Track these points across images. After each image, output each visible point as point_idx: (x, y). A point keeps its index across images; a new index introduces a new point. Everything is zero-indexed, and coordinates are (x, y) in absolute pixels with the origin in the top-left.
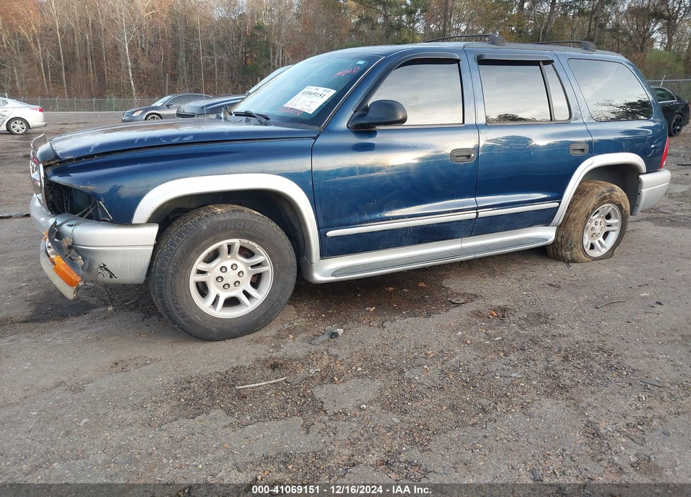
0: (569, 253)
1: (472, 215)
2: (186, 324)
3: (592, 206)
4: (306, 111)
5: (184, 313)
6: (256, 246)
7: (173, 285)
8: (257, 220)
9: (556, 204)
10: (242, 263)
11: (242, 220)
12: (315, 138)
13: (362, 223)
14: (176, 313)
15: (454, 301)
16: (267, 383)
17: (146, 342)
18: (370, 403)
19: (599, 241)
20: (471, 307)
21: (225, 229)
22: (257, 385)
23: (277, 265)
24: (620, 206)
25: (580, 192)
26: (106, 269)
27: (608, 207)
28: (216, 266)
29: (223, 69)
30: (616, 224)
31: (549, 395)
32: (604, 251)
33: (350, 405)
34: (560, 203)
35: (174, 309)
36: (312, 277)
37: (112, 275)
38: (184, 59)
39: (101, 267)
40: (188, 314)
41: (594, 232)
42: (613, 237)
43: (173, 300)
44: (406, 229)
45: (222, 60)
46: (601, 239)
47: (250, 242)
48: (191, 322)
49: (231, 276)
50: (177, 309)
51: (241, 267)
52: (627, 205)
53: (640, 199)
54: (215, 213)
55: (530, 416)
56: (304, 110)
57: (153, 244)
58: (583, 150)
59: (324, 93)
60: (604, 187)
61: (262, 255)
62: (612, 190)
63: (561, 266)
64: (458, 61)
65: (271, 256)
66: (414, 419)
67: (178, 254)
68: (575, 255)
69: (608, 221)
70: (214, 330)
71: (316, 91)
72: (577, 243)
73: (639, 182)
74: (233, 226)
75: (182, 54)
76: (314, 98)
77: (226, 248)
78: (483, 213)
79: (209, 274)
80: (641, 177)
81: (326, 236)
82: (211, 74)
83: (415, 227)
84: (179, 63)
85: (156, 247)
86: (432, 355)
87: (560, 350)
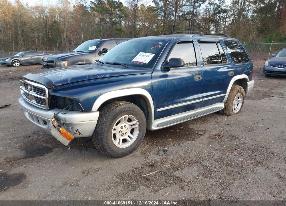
0: (228, 112)
1: (201, 100)
2: (110, 152)
3: (235, 94)
4: (145, 62)
5: (110, 147)
6: (134, 117)
7: (107, 136)
8: (135, 107)
9: (225, 94)
10: (128, 124)
11: (130, 107)
12: (152, 73)
13: (168, 105)
14: (107, 147)
15: (199, 133)
16: (153, 173)
17: (90, 162)
18: (198, 176)
19: (236, 107)
20: (207, 135)
21: (125, 111)
22: (150, 174)
23: (141, 124)
24: (242, 94)
25: (232, 89)
26: (79, 132)
27: (239, 95)
28: (119, 126)
29: (39, 39)
30: (241, 100)
31: (257, 165)
32: (238, 110)
33: (191, 177)
34: (226, 94)
35: (106, 146)
36: (151, 128)
37: (80, 134)
38: (21, 35)
39: (76, 131)
40: (111, 147)
41: (235, 104)
42: (240, 105)
43: (107, 142)
44: (181, 107)
45: (39, 35)
46: (237, 106)
47: (132, 116)
48: (112, 151)
49: (124, 130)
50: (108, 146)
51: (128, 126)
52: (244, 93)
53: (247, 90)
54: (120, 105)
55: (256, 173)
56: (144, 62)
57: (98, 119)
58: (232, 74)
59: (150, 55)
60: (238, 87)
61: (135, 121)
62: (240, 88)
63: (226, 117)
64: (192, 42)
65: (139, 121)
66: (218, 180)
67: (108, 123)
68: (230, 113)
69: (238, 99)
70: (120, 153)
71: (146, 54)
72: (231, 108)
73: (247, 85)
74: (127, 110)
75: (20, 33)
76: (146, 58)
77: (124, 118)
78: (204, 99)
79: (117, 130)
80: (247, 83)
81: (156, 111)
82: (34, 41)
83: (184, 106)
84: (18, 37)
85: (98, 120)
86: (207, 155)
87: (249, 149)
